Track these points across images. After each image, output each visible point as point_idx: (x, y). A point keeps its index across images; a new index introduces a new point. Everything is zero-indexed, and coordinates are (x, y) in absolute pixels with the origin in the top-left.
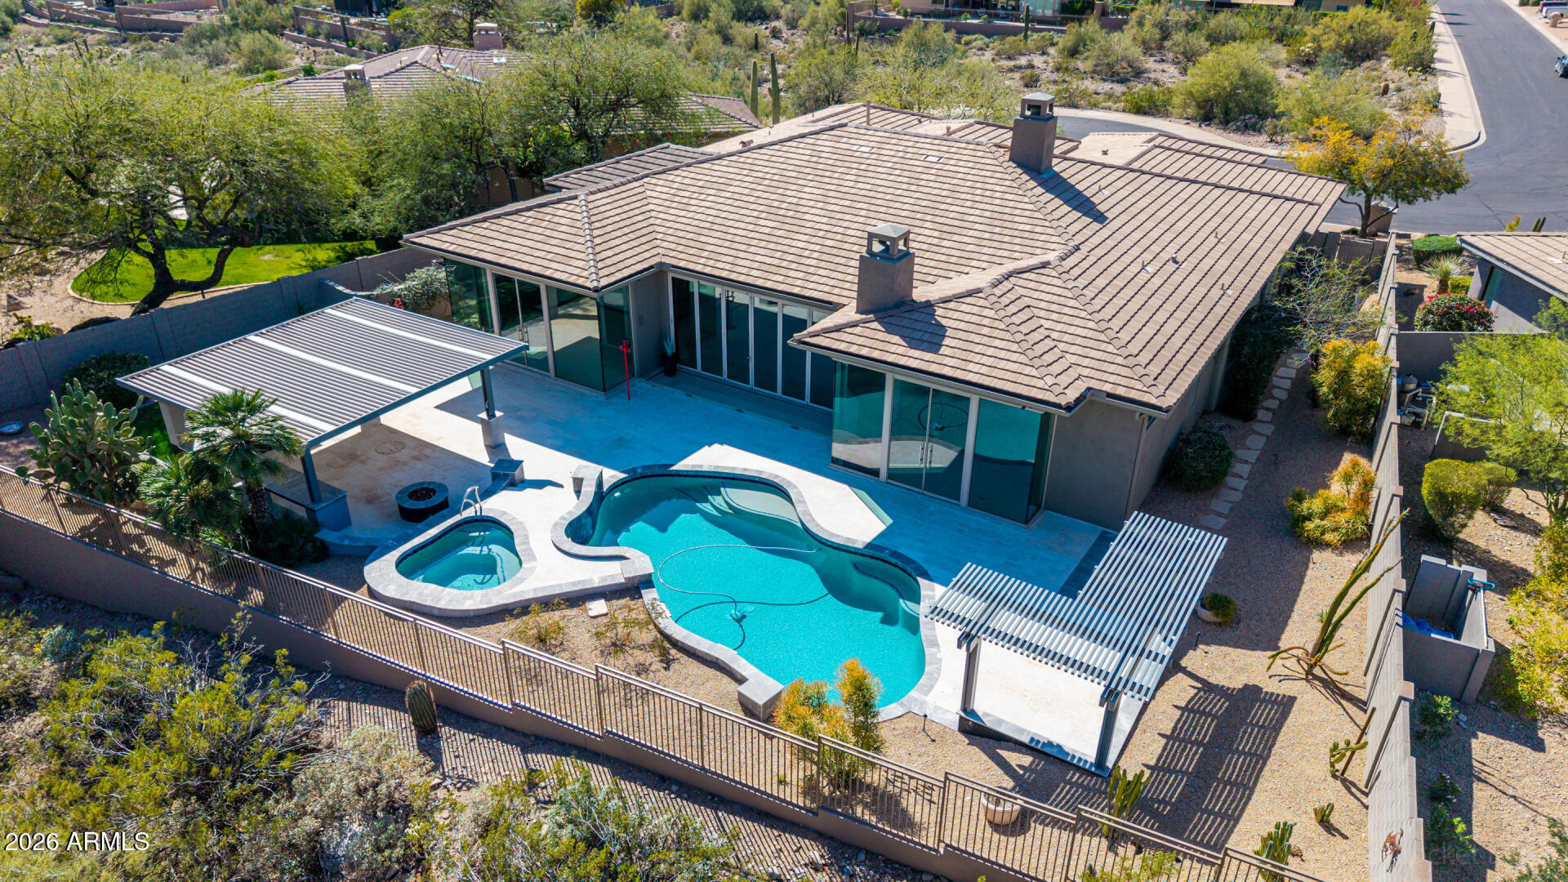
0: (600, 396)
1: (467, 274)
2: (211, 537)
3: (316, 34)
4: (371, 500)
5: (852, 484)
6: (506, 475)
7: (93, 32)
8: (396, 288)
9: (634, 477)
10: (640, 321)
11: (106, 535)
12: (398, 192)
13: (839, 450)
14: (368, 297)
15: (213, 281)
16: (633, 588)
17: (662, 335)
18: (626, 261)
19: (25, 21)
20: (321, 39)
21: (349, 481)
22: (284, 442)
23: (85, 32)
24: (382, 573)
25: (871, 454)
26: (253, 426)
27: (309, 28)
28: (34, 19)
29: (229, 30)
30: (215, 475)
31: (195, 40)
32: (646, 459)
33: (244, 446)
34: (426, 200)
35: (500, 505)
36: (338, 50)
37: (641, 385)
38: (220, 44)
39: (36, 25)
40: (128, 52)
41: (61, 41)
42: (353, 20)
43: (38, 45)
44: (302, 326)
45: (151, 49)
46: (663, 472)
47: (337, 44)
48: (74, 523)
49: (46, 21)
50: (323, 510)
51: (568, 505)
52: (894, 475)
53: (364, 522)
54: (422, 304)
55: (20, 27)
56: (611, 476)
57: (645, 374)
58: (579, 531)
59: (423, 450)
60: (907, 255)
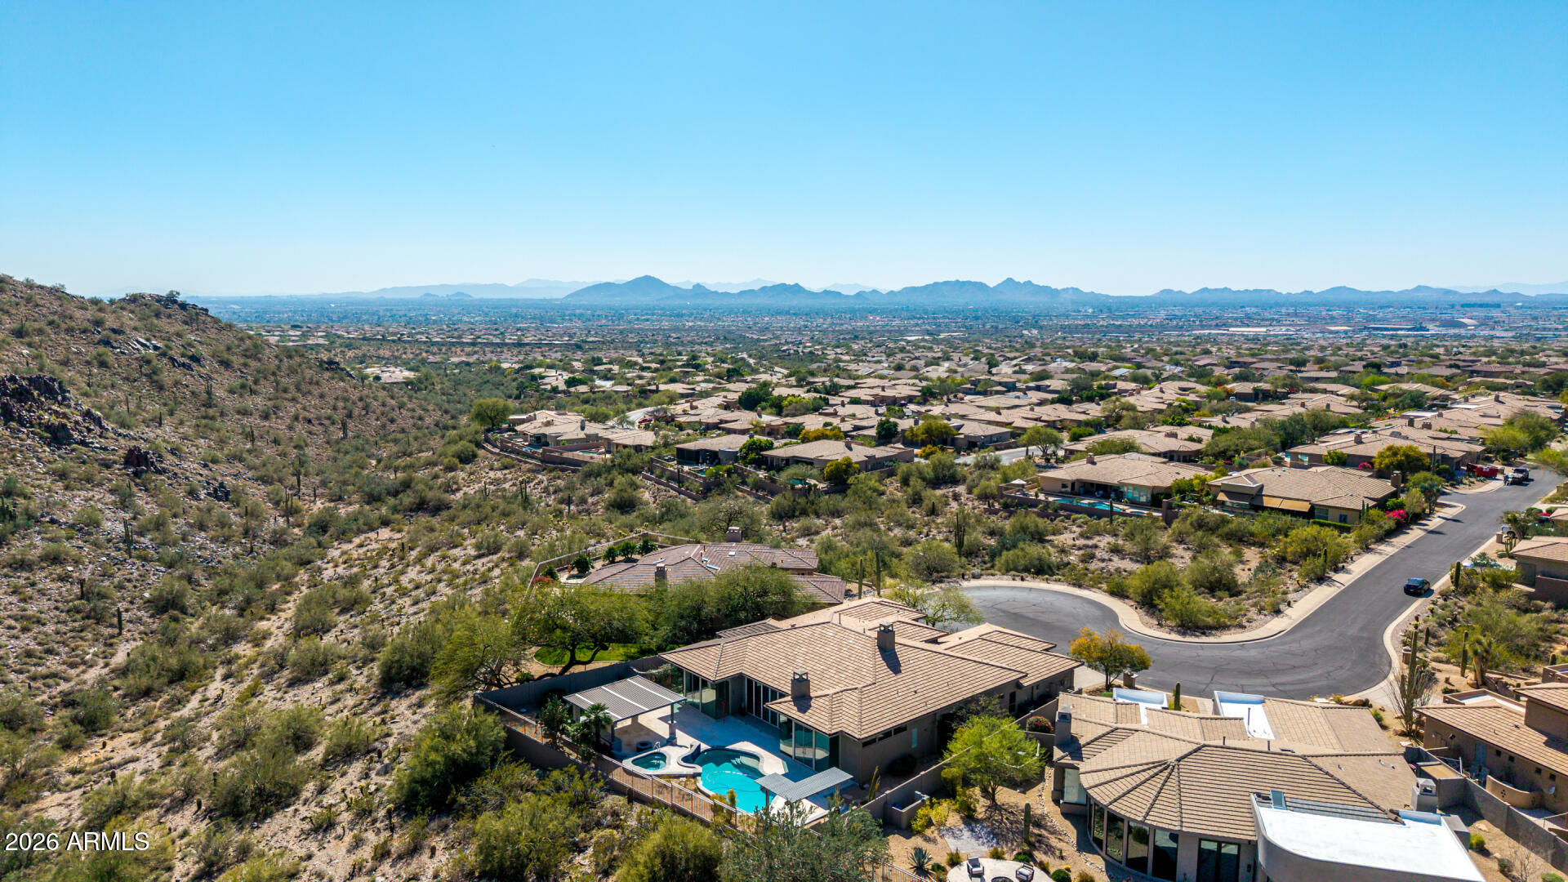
0: (714, 721)
1: (679, 671)
2: (583, 747)
3: (661, 477)
4: (629, 745)
5: (783, 759)
6: (671, 741)
7: (526, 462)
8: (654, 671)
9: (713, 749)
10: (733, 692)
11: (553, 745)
12: (664, 630)
13: (783, 747)
14: (643, 676)
15: (589, 662)
16: (695, 776)
17: (742, 699)
18: (728, 671)
19: (484, 448)
20: (663, 480)
21: (625, 739)
22: (608, 720)
23: (520, 461)
24: (628, 764)
25: (789, 750)
26: (601, 715)
27: (658, 472)
28: (489, 447)
29: (609, 470)
30: (589, 728)
31: (588, 475)
32: (718, 743)
33: (598, 720)
34: (675, 635)
35: (665, 750)
36: (673, 488)
37: (732, 718)
38: (601, 481)
39: (491, 453)
40: (545, 478)
41: (506, 468)
42: (686, 468)
43: (492, 469)
44: (619, 684)
45: (559, 478)
46: (722, 749)
47: (672, 484)
48: (545, 741)
49: (497, 451)
50: (615, 745)
51: (686, 752)
52: (797, 758)
53: (625, 750)
54: (660, 680)
55: (481, 452)
56: (704, 747)
57: (734, 714)
58: (686, 759)
59: (649, 732)
60: (807, 681)
